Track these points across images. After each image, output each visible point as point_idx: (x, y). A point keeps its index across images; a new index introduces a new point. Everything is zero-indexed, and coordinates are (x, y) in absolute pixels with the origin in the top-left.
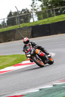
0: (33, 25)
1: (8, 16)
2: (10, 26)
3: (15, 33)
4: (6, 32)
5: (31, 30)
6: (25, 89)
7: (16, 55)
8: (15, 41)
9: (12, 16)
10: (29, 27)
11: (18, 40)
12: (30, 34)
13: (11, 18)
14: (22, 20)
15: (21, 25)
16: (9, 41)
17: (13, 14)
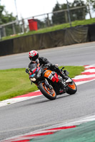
0: (90, 23)
1: (54, 10)
2: (57, 24)
3: (64, 35)
4: (51, 32)
5: (87, 30)
8: (64, 47)
10: (85, 26)
12: (86, 36)
13: (59, 13)
14: (74, 15)
15: (73, 23)
16: (56, 46)
17: (60, 7)
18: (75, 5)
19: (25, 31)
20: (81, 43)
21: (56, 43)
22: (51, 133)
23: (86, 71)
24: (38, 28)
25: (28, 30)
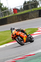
0: (40, 9)
1: (24, 4)
2: (25, 10)
3: (29, 15)
4: (23, 14)
5: (38, 12)
6: (36, 50)
7: (30, 29)
8: (29, 20)
9: (27, 4)
10: (37, 10)
11: (31, 19)
12: (38, 15)
13: (26, 5)
14: (33, 6)
15: (32, 9)
16: (25, 20)
18: (33, 1)
19: (12, 14)
20: (36, 18)
21: (26, 19)
22: (25, 58)
23: (39, 30)
24: (18, 12)
25: (13, 13)
